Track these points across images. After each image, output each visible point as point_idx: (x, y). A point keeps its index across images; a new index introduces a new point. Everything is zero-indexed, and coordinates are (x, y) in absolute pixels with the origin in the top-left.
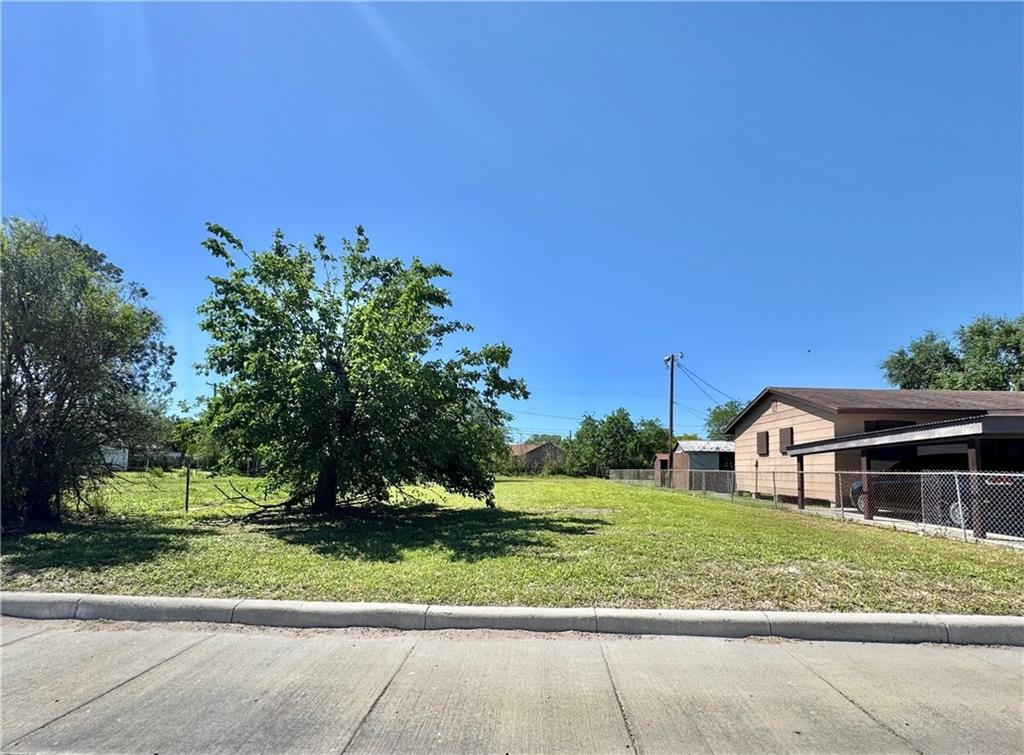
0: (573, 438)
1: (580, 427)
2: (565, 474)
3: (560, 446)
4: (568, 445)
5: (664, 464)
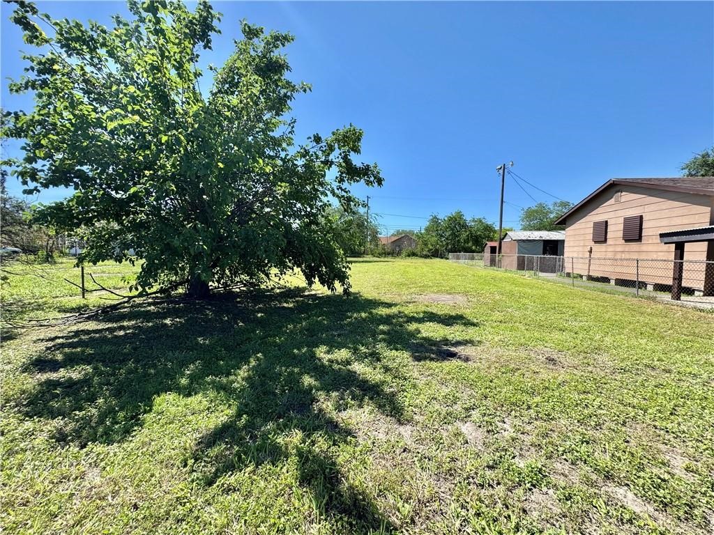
0: (423, 231)
1: (428, 223)
2: (417, 256)
3: (413, 237)
4: (420, 236)
5: (493, 250)
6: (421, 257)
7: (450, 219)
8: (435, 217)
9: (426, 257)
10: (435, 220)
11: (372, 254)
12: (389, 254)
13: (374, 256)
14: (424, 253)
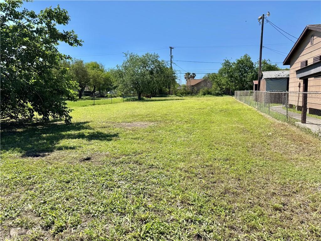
2: (211, 94)
6: (214, 95)
7: (240, 62)
8: (228, 62)
9: (218, 95)
10: (227, 64)
11: (175, 94)
12: (188, 93)
13: (177, 96)
14: (217, 92)
